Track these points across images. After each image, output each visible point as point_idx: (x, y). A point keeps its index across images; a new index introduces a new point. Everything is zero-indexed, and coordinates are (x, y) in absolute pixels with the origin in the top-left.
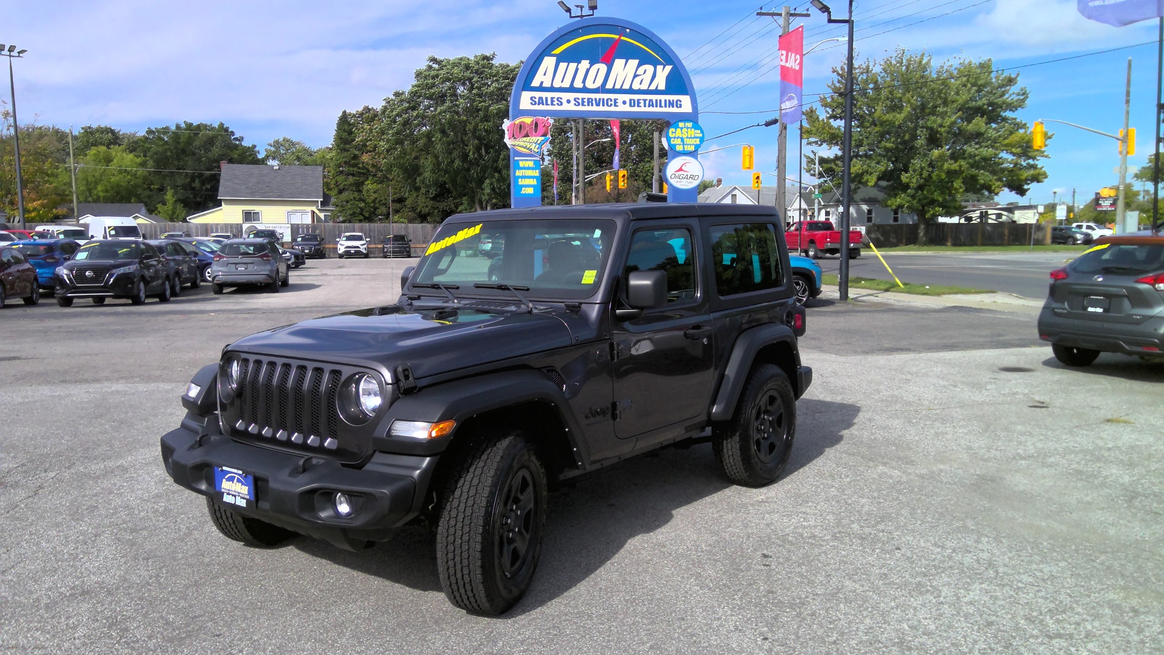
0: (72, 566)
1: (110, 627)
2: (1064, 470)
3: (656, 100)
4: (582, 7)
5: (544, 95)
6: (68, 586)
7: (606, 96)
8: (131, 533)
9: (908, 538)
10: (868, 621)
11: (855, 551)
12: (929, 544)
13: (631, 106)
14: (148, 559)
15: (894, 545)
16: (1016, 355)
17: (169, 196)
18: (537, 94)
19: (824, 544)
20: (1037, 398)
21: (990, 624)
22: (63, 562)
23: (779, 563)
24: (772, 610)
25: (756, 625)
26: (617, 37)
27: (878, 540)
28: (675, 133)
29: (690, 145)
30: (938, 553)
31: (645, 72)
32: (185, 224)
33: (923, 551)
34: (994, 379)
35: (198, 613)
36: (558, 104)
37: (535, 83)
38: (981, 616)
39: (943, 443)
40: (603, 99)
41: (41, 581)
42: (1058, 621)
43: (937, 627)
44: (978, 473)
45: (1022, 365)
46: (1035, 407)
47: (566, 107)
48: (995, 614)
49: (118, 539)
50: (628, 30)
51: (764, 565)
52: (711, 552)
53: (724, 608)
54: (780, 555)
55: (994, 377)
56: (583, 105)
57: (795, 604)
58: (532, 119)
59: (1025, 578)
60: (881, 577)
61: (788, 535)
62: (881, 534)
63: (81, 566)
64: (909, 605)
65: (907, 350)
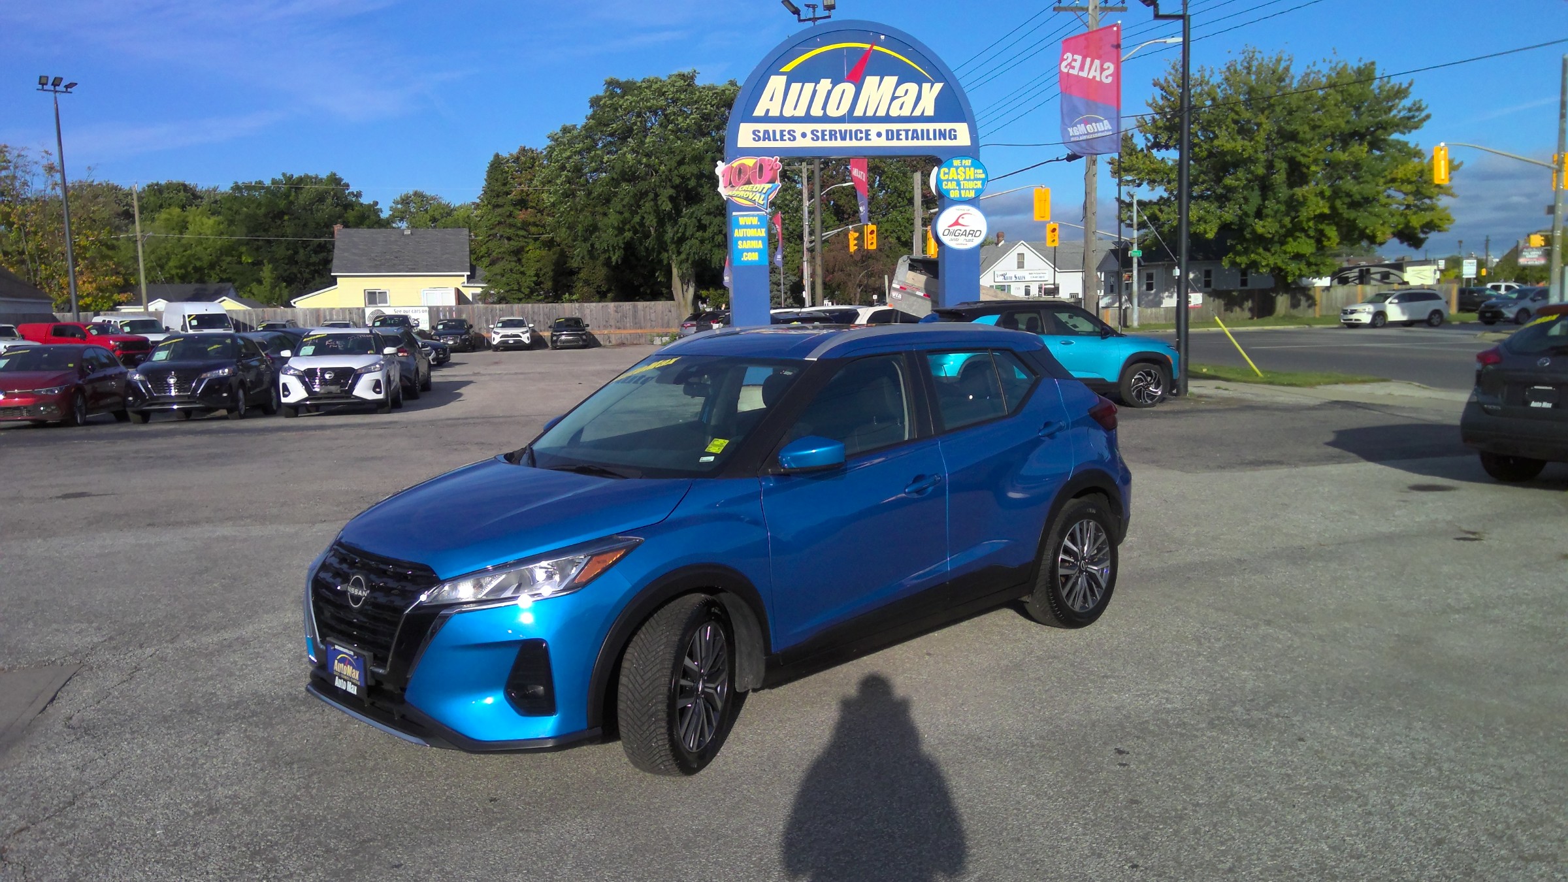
0: (193, 775)
1: (252, 858)
2: (1515, 626)
3: (922, 131)
4: (814, 7)
5: (770, 127)
6: (189, 801)
7: (854, 127)
8: (265, 729)
9: (1314, 725)
10: (1272, 840)
11: (1243, 743)
12: (1343, 732)
13: (888, 139)
14: (293, 763)
15: (1295, 734)
17: (267, 272)
18: (762, 127)
19: (1199, 734)
20: (1465, 527)
21: (1440, 842)
22: (179, 769)
23: (1141, 762)
24: (1139, 827)
25: (1120, 848)
26: (867, 46)
27: (1273, 728)
28: (948, 174)
29: (969, 189)
30: (1357, 745)
31: (906, 94)
32: (289, 310)
33: (1336, 742)
34: (1404, 501)
35: (367, 835)
36: (789, 139)
37: (759, 112)
38: (1427, 830)
39: (1344, 592)
40: (851, 131)
41: (154, 796)
42: (1535, 838)
43: (1367, 847)
44: (1397, 632)
45: (1439, 481)
46: (1465, 539)
47: (800, 143)
48: (1446, 827)
49: (248, 737)
50: (883, 37)
51: (1121, 764)
52: (1044, 747)
53: (1072, 824)
54: (1141, 750)
55: (1402, 498)
56: (823, 139)
57: (1170, 819)
58: (754, 161)
59: (1479, 777)
60: (1283, 778)
61: (1147, 722)
62: (1276, 720)
63: (204, 774)
64: (1326, 818)
65: (1280, 463)
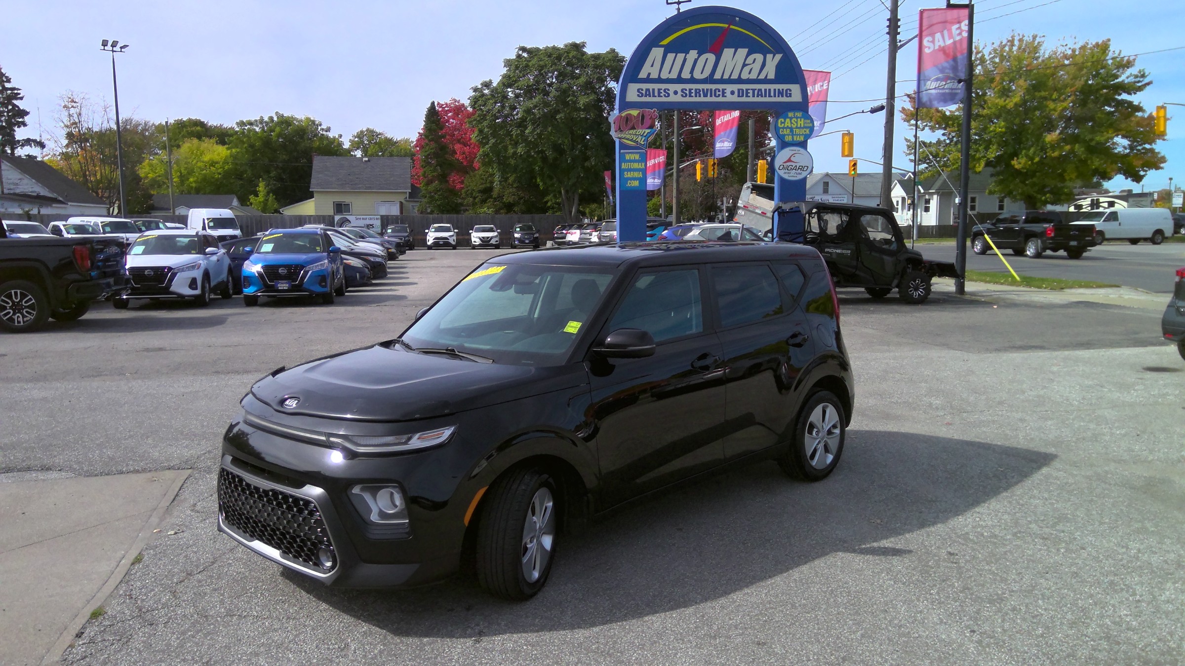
3: (765, 90)
5: (650, 86)
7: (713, 87)
11: (1039, 550)
13: (739, 96)
16: (1157, 354)
17: (262, 187)
18: (644, 86)
19: (1007, 543)
23: (967, 561)
24: (972, 605)
25: (960, 619)
26: (726, 26)
28: (784, 123)
29: (800, 135)
30: (1124, 553)
31: (754, 62)
32: (279, 215)
33: (1108, 551)
34: (1141, 379)
36: (665, 95)
37: (643, 75)
39: (1103, 445)
40: (711, 90)
43: (1139, 624)
44: (1145, 475)
45: (1165, 364)
47: (673, 98)
50: (737, 19)
51: (952, 562)
54: (966, 553)
55: (1140, 377)
56: (690, 96)
57: (994, 600)
58: (638, 111)
60: (1072, 575)
62: (1062, 534)
64: (1106, 603)
